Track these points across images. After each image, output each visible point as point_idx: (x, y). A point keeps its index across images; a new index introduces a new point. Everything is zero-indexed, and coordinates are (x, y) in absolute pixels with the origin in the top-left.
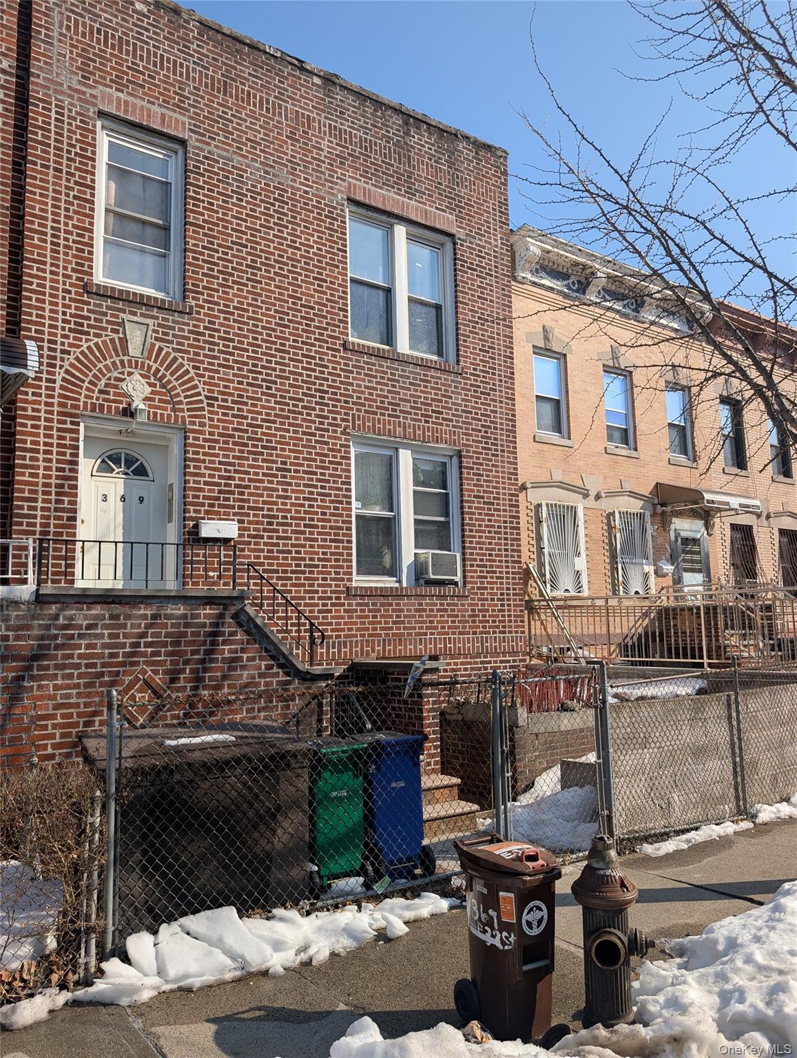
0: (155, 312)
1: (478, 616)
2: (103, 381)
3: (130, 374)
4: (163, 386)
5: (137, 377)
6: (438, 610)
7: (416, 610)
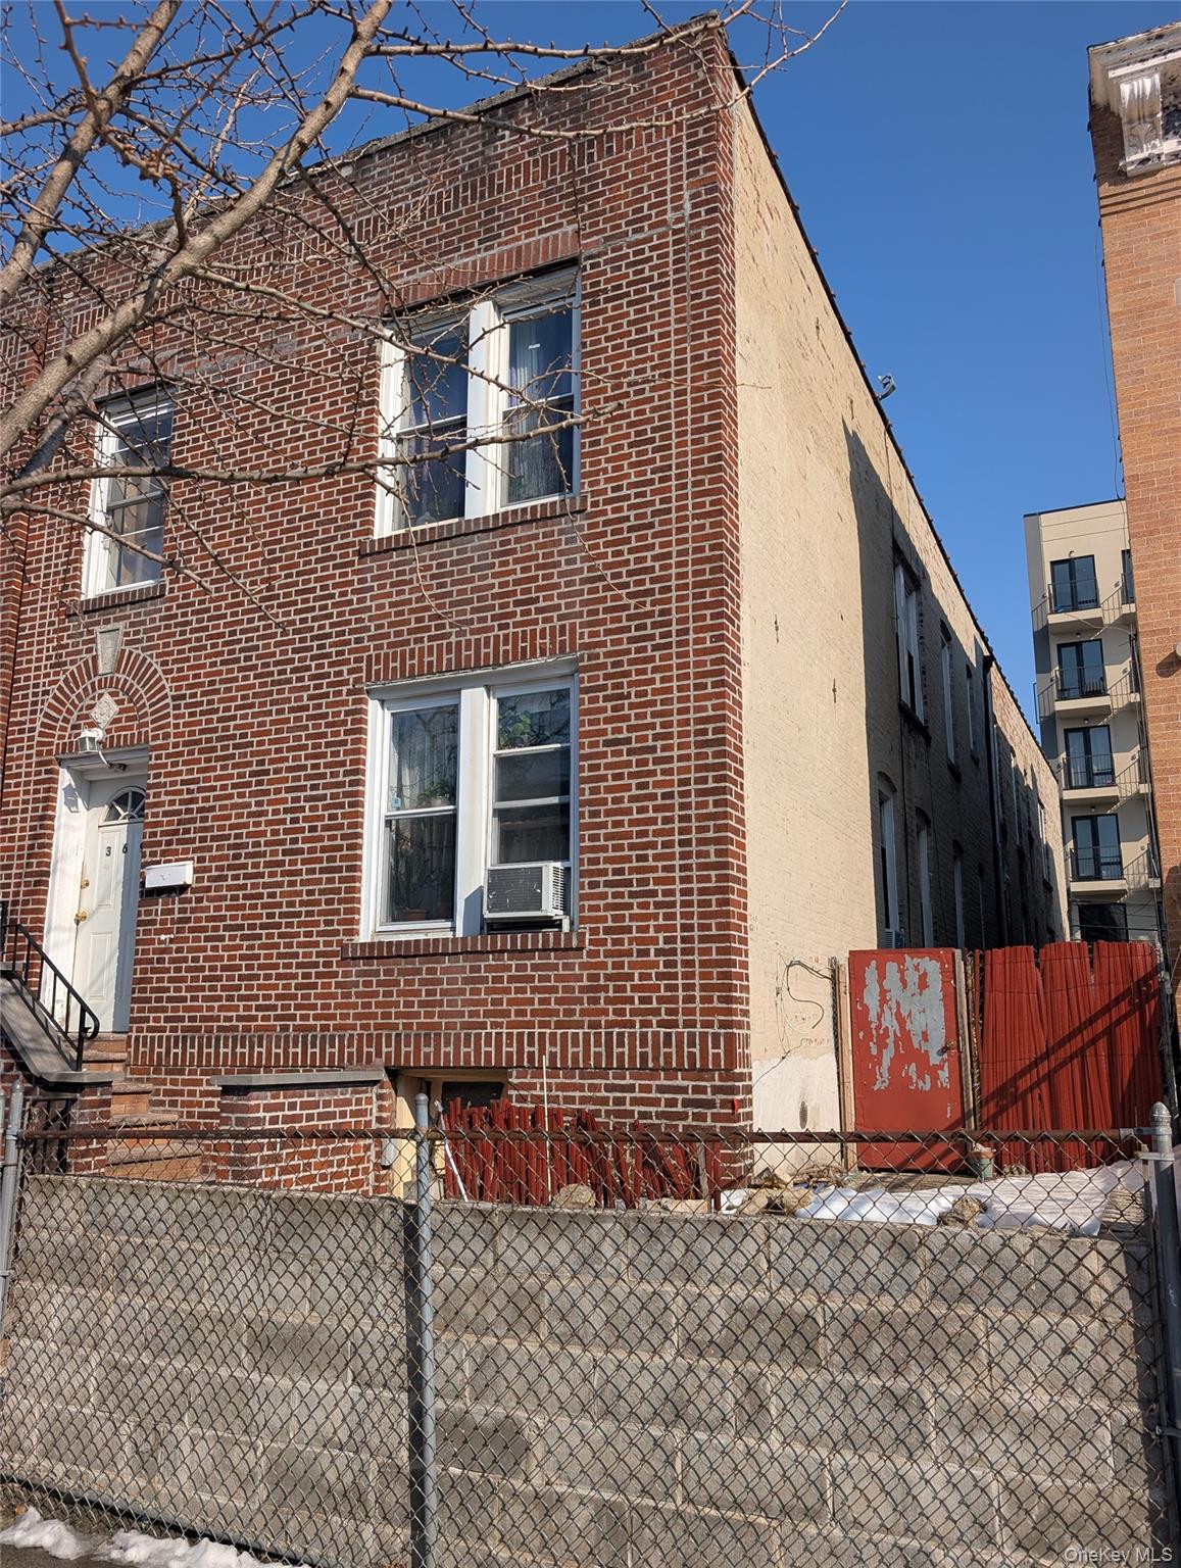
0: (128, 611)
1: (606, 989)
2: (76, 714)
3: (101, 695)
4: (130, 701)
5: (107, 697)
6: (511, 979)
7: (466, 981)
